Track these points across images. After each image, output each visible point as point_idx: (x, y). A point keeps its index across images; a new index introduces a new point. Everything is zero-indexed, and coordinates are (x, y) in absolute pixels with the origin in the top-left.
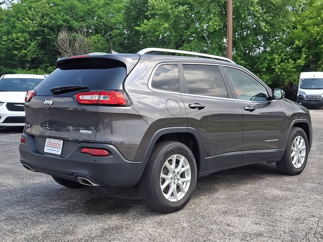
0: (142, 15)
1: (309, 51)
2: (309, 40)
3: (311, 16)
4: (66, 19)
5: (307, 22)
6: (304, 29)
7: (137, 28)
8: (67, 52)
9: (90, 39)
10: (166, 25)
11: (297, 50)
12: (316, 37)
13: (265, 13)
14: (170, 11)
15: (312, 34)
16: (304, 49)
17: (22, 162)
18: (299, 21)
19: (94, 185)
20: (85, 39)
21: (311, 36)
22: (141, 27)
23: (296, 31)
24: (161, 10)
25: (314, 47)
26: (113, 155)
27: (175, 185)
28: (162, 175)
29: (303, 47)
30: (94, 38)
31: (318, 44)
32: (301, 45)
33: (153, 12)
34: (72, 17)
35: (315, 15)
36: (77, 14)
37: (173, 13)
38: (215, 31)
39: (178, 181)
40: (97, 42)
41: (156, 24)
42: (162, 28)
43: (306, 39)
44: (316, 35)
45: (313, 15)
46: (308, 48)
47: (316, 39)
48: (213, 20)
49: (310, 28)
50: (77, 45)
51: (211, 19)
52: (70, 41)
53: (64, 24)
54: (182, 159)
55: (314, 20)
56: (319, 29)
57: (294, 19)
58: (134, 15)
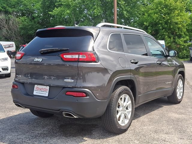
0: (53, 5)
1: (152, 29)
2: (152, 22)
3: (153, 8)
4: (4, 6)
5: (150, 11)
6: (149, 16)
7: (50, 13)
8: (4, 27)
9: (19, 19)
10: (68, 11)
11: (145, 28)
12: (156, 20)
13: (127, 6)
14: (70, 3)
15: (154, 18)
16: (149, 27)
17: (14, 102)
18: (146, 11)
19: (75, 117)
20: (16, 19)
21: (153, 20)
22: (53, 12)
23: (145, 16)
24: (65, 2)
25: (154, 26)
26: (89, 96)
27: (124, 115)
28: (117, 109)
29: (148, 26)
30: (22, 19)
31: (157, 24)
32: (147, 25)
33: (60, 3)
34: (7, 5)
35: (155, 7)
36: (10, 3)
37: (72, 4)
38: (98, 15)
39: (125, 111)
40: (24, 21)
41: (62, 11)
42: (66, 13)
43: (150, 21)
44: (156, 19)
45: (154, 7)
46: (152, 27)
47: (156, 22)
48: (97, 9)
49: (152, 15)
50: (11, 22)
51: (95, 8)
52: (6, 20)
53: (3, 9)
54: (127, 97)
55: (155, 10)
56: (157, 16)
57: (143, 9)
58: (48, 5)
